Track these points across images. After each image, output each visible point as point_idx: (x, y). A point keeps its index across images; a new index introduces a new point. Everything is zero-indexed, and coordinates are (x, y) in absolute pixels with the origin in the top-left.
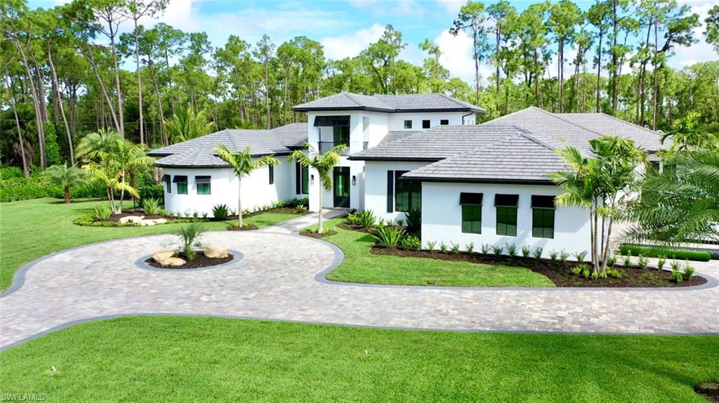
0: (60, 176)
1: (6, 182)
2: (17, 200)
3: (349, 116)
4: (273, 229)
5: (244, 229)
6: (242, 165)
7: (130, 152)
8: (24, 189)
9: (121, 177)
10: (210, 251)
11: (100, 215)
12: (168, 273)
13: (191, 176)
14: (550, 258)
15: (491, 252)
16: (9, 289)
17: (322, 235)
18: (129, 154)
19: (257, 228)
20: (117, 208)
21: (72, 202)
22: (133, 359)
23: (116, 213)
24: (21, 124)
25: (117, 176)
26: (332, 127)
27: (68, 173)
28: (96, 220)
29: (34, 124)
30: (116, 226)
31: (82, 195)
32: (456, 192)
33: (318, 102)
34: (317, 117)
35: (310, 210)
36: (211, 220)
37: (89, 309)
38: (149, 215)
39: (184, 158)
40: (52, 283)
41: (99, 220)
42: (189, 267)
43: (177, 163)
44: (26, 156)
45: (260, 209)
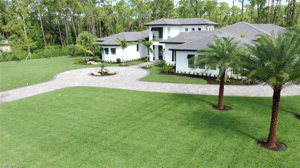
0: (71, 48)
1: (55, 50)
2: (59, 56)
3: (163, 27)
4: (134, 66)
5: (124, 66)
6: (124, 45)
7: (91, 40)
8: (61, 52)
9: (88, 49)
10: (109, 72)
11: (81, 61)
12: (95, 77)
13: (110, 48)
14: (214, 76)
15: (196, 74)
16: (52, 79)
17: (148, 68)
18: (91, 41)
19: (128, 66)
20: (87, 59)
21: (75, 57)
22: (78, 94)
23: (87, 60)
24: (61, 30)
25: (87, 48)
26: (158, 31)
27: (74, 47)
28: (80, 62)
29: (65, 29)
30: (86, 64)
31: (79, 55)
32: (186, 54)
33: (153, 23)
34: (152, 28)
35: (150, 60)
36: (116, 63)
37: (71, 85)
38: (96, 61)
39: (107, 42)
40: (63, 79)
41: (81, 62)
42: (102, 76)
43: (105, 44)
44: (62, 41)
45: (133, 60)
